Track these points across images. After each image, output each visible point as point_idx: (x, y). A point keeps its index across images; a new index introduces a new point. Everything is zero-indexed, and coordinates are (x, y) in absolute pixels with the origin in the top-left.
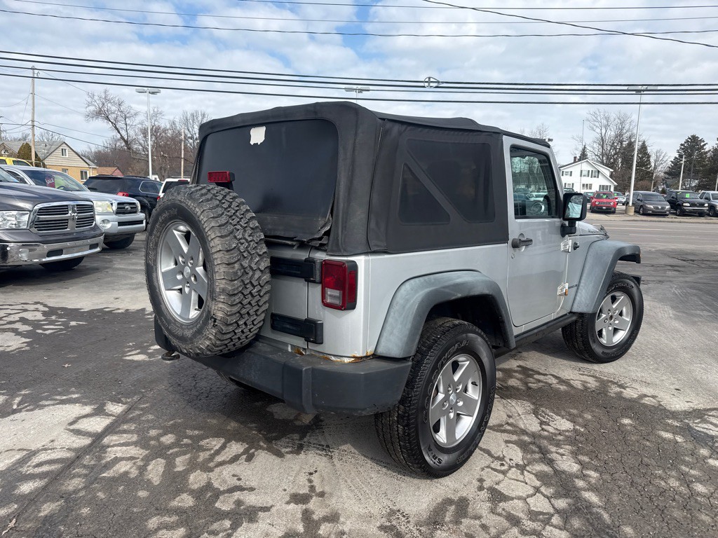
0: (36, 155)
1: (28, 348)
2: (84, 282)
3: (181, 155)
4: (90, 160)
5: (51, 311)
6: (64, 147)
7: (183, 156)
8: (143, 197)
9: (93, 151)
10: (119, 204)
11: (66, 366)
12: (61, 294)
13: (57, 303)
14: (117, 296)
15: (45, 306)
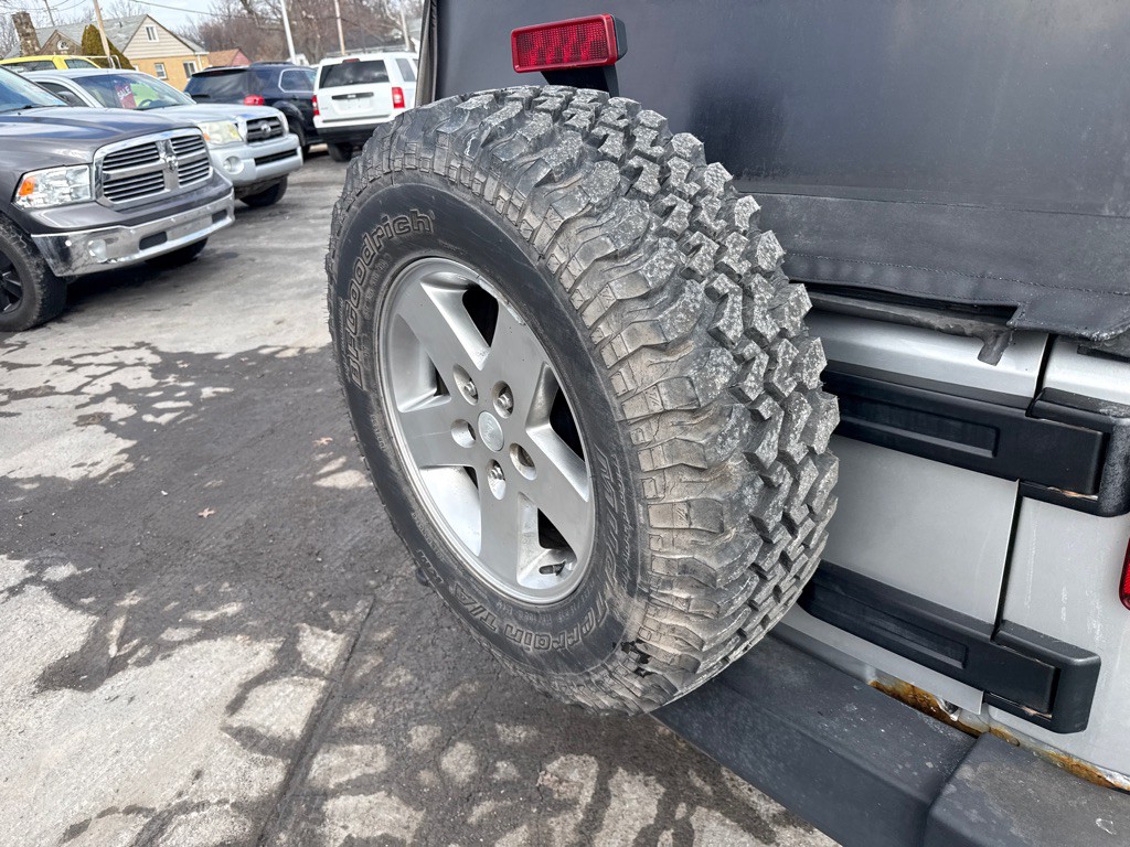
0: (110, 44)
1: (130, 466)
2: (217, 288)
3: (334, 11)
4: (194, 41)
5: (166, 365)
6: (148, 23)
7: (338, 15)
8: (288, 100)
9: (196, 24)
10: (249, 123)
11: (206, 513)
12: (179, 320)
13: (175, 341)
14: (278, 317)
15: (155, 351)
